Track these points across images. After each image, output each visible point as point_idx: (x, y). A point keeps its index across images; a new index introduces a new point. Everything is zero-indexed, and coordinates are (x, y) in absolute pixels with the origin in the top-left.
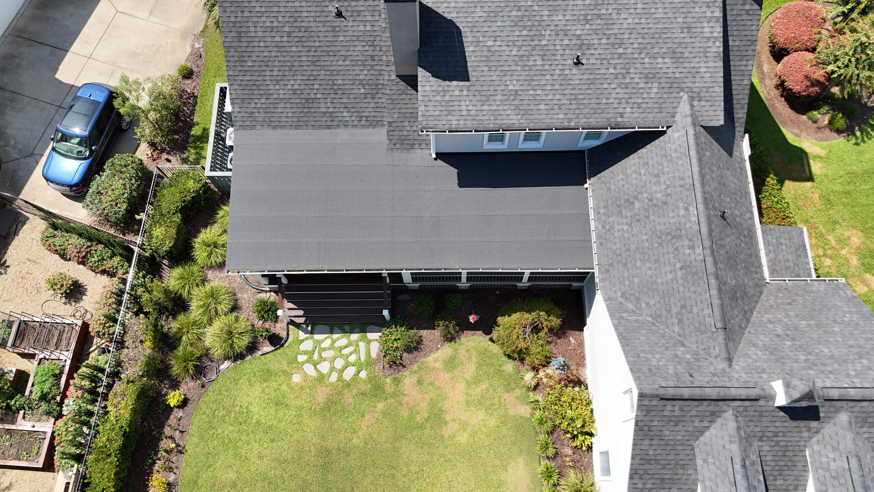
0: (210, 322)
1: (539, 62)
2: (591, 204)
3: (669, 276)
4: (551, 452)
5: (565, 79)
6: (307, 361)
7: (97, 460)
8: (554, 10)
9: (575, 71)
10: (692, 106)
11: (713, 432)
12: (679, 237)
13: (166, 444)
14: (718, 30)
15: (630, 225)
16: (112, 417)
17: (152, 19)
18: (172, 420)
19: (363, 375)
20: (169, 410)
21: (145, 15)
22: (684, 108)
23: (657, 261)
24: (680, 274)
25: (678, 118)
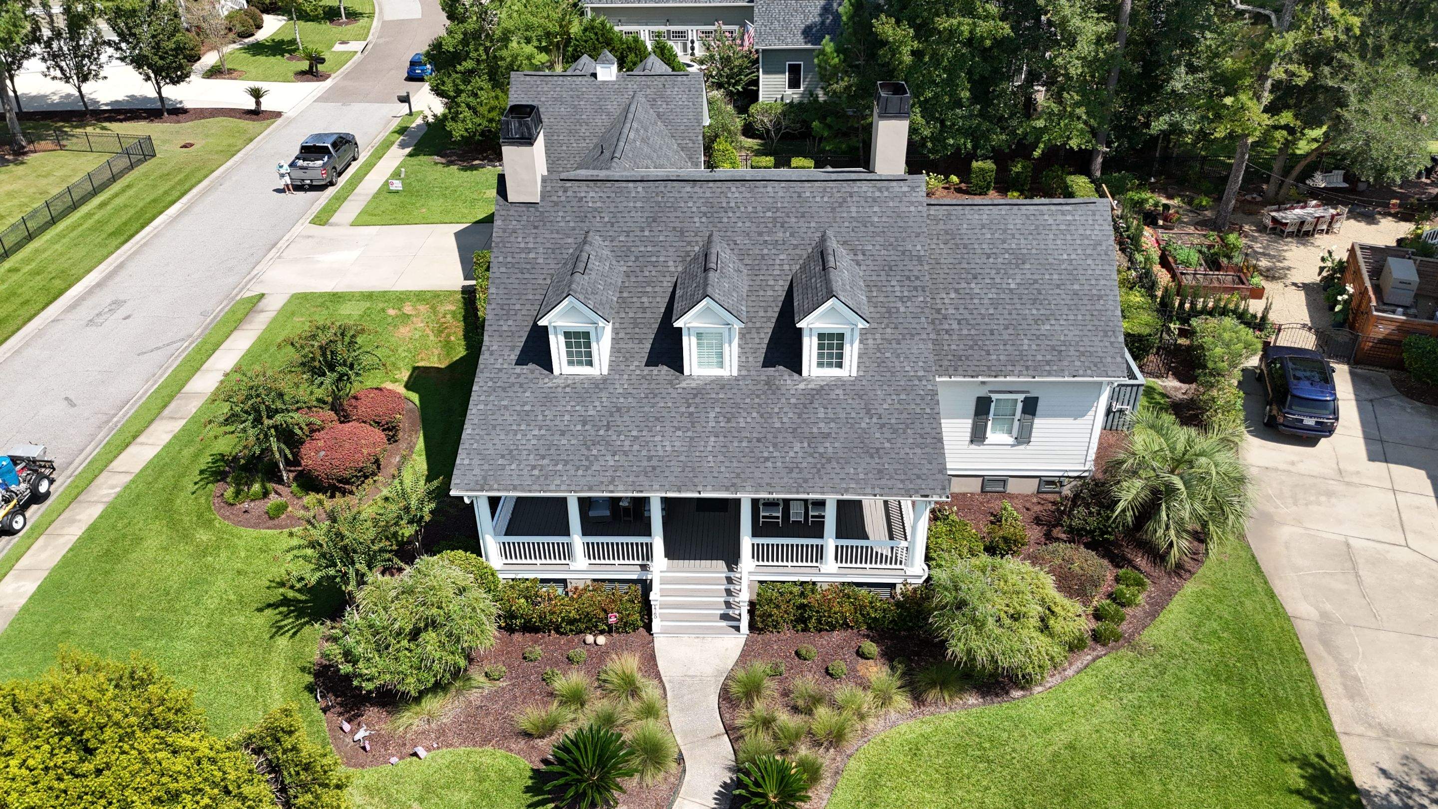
17: (1341, 539)
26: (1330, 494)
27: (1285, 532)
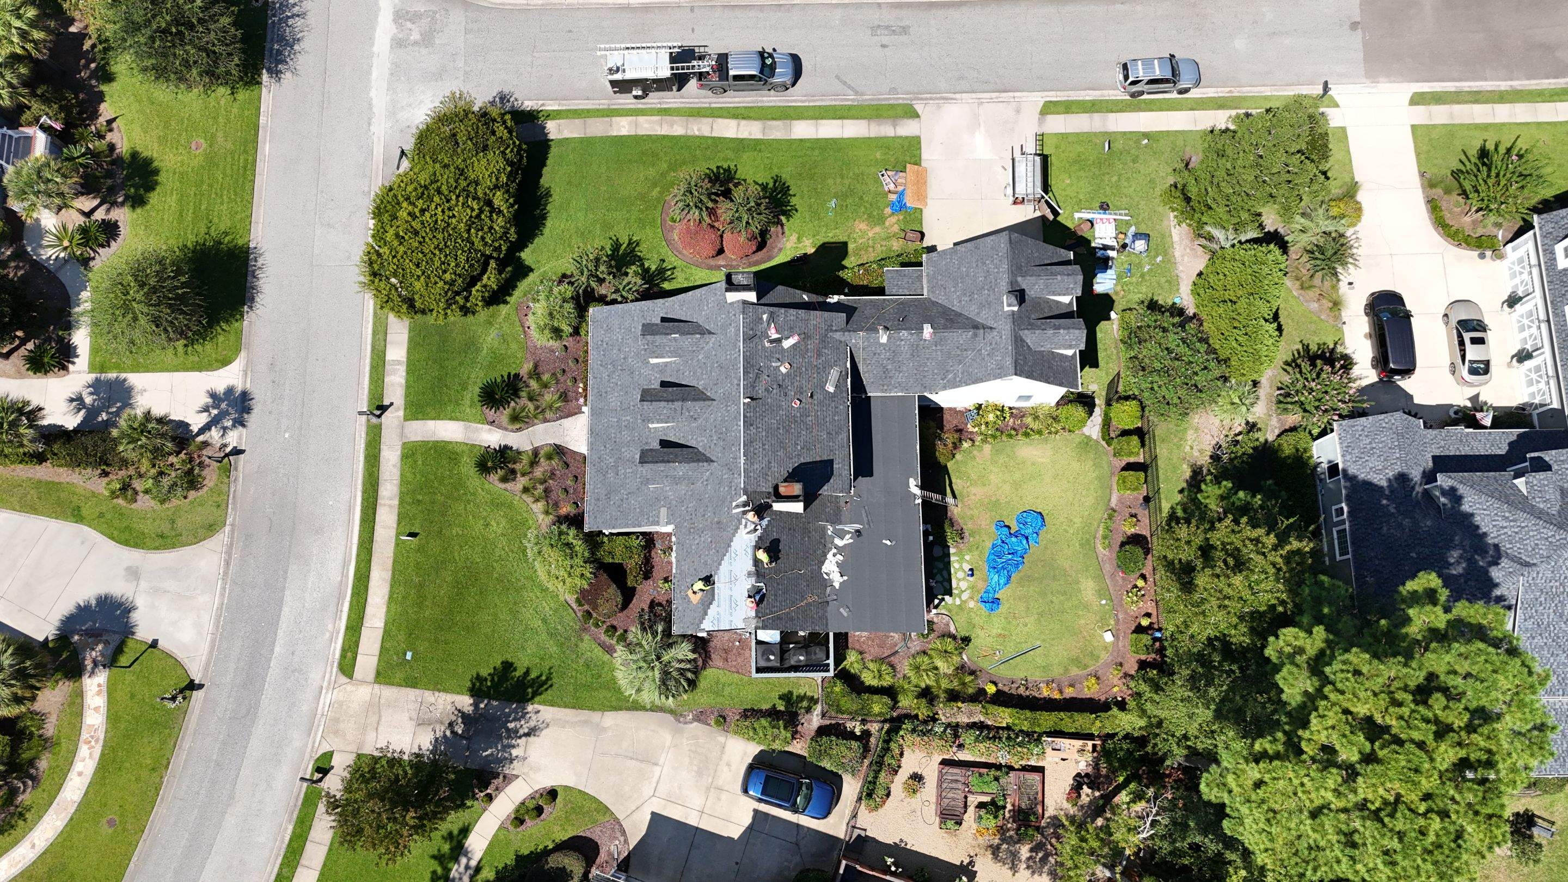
0: (936, 668)
1: (810, 418)
2: (879, 394)
3: (939, 353)
4: (1013, 432)
5: (821, 403)
6: (960, 598)
7: (1039, 726)
8: (780, 407)
9: (815, 397)
10: (836, 331)
11: (1028, 341)
12: (917, 345)
13: (1022, 691)
14: (793, 312)
15: (900, 372)
16: (1010, 721)
17: (661, 762)
18: (1006, 689)
19: (967, 557)
20: (998, 691)
21: (657, 770)
22: (838, 336)
23: (928, 359)
24: (939, 347)
25: (843, 339)
26: (700, 773)
27: (666, 737)
